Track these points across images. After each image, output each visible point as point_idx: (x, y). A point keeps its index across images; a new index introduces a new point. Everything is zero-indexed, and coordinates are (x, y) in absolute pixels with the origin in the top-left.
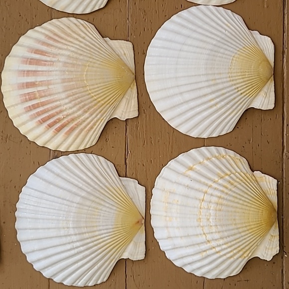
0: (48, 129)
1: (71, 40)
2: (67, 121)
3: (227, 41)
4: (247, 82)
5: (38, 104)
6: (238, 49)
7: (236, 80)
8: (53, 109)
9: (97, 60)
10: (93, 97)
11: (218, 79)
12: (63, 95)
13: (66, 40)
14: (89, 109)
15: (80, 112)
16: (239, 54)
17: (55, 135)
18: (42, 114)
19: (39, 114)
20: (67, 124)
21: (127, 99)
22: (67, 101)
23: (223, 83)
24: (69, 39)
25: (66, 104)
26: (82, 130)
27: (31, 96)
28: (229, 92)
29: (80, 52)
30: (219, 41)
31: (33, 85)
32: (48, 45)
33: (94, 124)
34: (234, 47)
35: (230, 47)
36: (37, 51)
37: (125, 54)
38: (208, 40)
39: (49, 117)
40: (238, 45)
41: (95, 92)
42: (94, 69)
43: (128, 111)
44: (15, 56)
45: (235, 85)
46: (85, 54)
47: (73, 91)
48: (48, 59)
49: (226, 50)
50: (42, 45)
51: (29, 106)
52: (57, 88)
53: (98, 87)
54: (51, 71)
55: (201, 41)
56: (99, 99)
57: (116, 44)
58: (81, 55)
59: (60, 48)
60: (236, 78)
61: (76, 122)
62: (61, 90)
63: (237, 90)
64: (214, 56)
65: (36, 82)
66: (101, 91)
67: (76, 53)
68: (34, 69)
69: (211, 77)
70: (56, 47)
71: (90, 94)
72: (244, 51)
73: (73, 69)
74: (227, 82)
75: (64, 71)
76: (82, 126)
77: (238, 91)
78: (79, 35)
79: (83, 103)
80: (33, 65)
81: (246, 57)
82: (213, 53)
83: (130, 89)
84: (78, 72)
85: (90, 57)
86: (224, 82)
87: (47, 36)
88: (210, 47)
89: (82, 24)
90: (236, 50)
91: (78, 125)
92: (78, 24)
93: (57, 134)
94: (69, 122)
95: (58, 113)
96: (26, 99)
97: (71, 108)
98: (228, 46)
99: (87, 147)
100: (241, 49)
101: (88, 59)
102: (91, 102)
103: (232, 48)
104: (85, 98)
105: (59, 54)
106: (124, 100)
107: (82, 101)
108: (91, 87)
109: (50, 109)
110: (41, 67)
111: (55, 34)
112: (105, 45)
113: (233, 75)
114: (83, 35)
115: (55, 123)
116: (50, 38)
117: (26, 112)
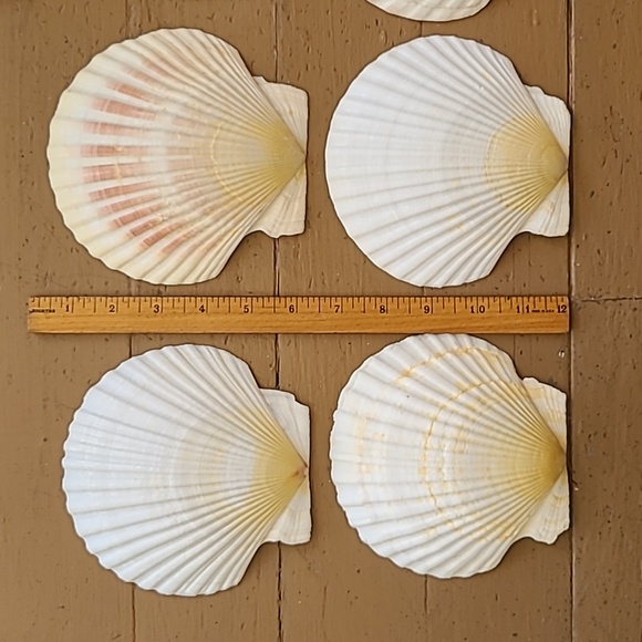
0: (131, 239)
1: (193, 74)
2: (170, 227)
3: (481, 106)
4: (518, 185)
5: (117, 188)
6: (503, 122)
7: (498, 180)
8: (144, 201)
9: (239, 119)
10: (223, 187)
11: (465, 178)
12: (167, 179)
13: (183, 73)
14: (213, 209)
15: (195, 214)
16: (504, 132)
17: (142, 252)
18: (124, 208)
19: (116, 208)
20: (169, 233)
21: (287, 198)
22: (173, 189)
23: (472, 185)
24: (189, 71)
25: (171, 195)
26: (195, 247)
27: (105, 173)
28: (484, 202)
29: (207, 99)
30: (467, 107)
31: (110, 150)
32: (148, 78)
33: (220, 239)
34: (496, 118)
35: (487, 117)
36: (125, 88)
37: (291, 112)
38: (448, 103)
39: (136, 216)
40: (502, 114)
41: (229, 179)
42: (232, 135)
43: (286, 221)
44: (80, 92)
45: (496, 189)
46: (217, 104)
47: (188, 172)
48: (145, 105)
49: (481, 123)
50: (136, 77)
51: (100, 192)
52: (157, 162)
53: (235, 171)
54: (148, 130)
55: (435, 105)
56: (234, 194)
57: (276, 91)
58: (209, 105)
59: (170, 88)
60: (499, 176)
61: (184, 232)
62: (164, 169)
63: (499, 199)
64: (458, 134)
65: (119, 146)
66: (240, 178)
67: (200, 101)
68: (116, 122)
69: (451, 175)
70: (163, 84)
71: (218, 181)
72: (514, 126)
73: (191, 131)
75: (174, 133)
76: (195, 241)
77: (501, 201)
78: (208, 66)
79: (202, 198)
80: (115, 113)
81: (517, 138)
82: (456, 129)
83: (294, 179)
84: (200, 137)
85: (225, 112)
86: (477, 184)
87: (146, 60)
88: (452, 117)
89: (215, 46)
90: (498, 123)
91: (188, 237)
92: (208, 44)
93: (146, 249)
94: (172, 230)
95: (153, 211)
96: (94, 177)
97: (179, 204)
98: (484, 115)
99: (200, 281)
100: (508, 122)
101: (221, 115)
102: (219, 197)
103: (491, 119)
104: (207, 187)
105: (167, 98)
106: (281, 200)
107: (201, 193)
108: (223, 170)
109: (139, 200)
110: (129, 118)
111: (163, 60)
112: (256, 90)
113: (492, 170)
114: (217, 67)
115: (146, 227)
116: (152, 65)
117: (92, 201)
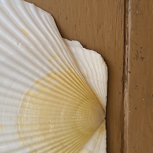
7: (31, 137)
74: (15, 141)
90: (33, 80)
113: (25, 129)
